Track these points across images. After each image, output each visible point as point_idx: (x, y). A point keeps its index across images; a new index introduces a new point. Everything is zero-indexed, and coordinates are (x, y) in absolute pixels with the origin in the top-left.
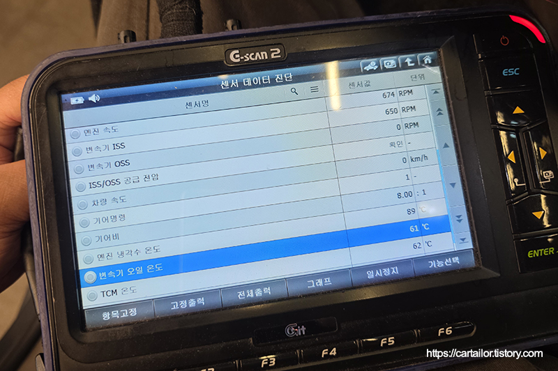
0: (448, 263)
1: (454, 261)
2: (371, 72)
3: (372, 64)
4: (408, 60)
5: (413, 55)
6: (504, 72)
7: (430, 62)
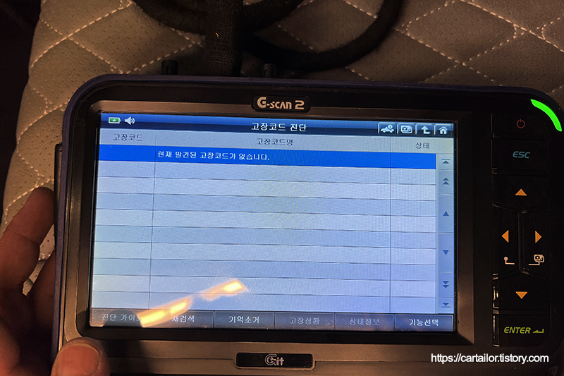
0: (427, 324)
1: (434, 323)
2: (387, 134)
3: (389, 127)
4: (425, 128)
5: (430, 124)
6: (514, 154)
7: (445, 133)
